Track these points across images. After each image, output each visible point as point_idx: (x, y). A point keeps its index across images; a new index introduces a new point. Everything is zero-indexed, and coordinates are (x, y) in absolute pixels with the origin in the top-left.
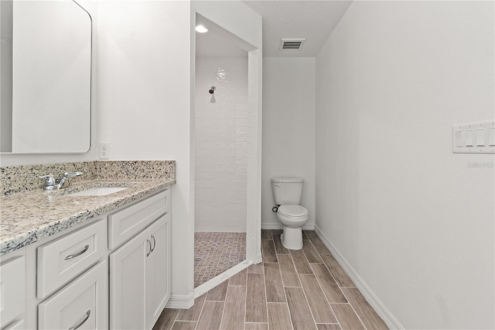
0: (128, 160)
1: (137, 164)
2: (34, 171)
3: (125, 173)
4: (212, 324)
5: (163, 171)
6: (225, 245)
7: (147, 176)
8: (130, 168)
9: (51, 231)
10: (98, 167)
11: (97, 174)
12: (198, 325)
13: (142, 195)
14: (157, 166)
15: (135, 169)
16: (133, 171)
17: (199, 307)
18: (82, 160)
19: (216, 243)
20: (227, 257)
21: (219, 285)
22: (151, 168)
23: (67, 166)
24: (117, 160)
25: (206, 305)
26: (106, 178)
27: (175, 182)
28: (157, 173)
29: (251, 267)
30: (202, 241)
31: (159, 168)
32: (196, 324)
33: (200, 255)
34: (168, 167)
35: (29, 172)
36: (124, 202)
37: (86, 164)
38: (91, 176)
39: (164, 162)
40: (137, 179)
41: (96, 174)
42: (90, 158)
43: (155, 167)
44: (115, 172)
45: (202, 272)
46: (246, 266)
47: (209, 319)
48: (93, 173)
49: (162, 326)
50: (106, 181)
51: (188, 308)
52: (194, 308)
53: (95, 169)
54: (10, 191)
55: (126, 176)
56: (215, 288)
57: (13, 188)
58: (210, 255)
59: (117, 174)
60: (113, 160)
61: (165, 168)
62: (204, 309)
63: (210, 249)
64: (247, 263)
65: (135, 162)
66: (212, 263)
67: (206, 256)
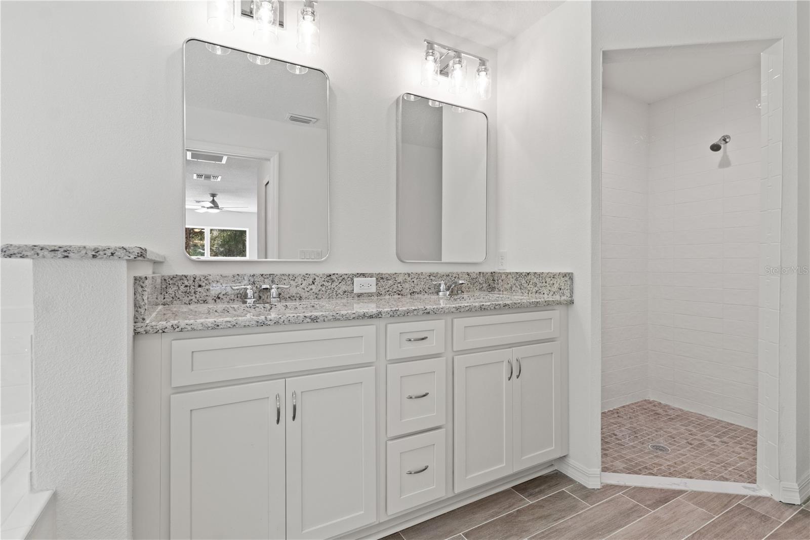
0: (522, 271)
1: (529, 276)
2: (431, 277)
3: (519, 287)
4: (609, 521)
5: (556, 286)
6: (737, 449)
7: (540, 291)
8: (524, 281)
9: (391, 313)
10: (496, 279)
11: (495, 287)
12: (589, 510)
13: (496, 307)
14: (550, 279)
15: (528, 283)
16: (526, 285)
17: (606, 494)
18: (477, 270)
19: (718, 440)
20: (724, 466)
21: (661, 490)
22: (544, 281)
23: (460, 275)
24: (512, 271)
25: (618, 498)
26: (503, 291)
27: (572, 302)
28: (550, 288)
29: (758, 499)
30: (690, 428)
31: (552, 282)
32: (586, 508)
33: (670, 444)
34: (562, 282)
35: (428, 278)
36: (467, 309)
37: (482, 275)
38: (488, 287)
39: (557, 275)
40: (530, 295)
41: (493, 286)
42: (487, 269)
43: (548, 280)
44: (509, 285)
45: (654, 465)
46: (750, 493)
47: (608, 514)
48: (490, 285)
49: (546, 485)
50: (503, 294)
51: (590, 487)
52: (597, 492)
53: (493, 280)
54: (414, 292)
55: (520, 291)
56: (651, 488)
57: (416, 290)
58: (690, 451)
59: (511, 288)
60: (508, 271)
61: (558, 283)
62: (611, 501)
63: (696, 443)
64: (754, 489)
65: (528, 274)
66: (683, 462)
67: (680, 449)
